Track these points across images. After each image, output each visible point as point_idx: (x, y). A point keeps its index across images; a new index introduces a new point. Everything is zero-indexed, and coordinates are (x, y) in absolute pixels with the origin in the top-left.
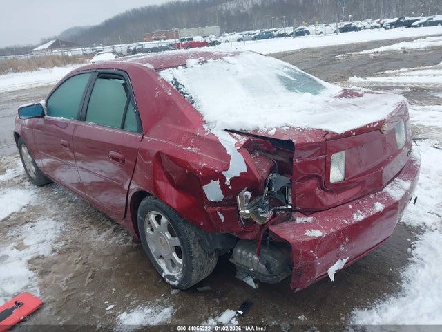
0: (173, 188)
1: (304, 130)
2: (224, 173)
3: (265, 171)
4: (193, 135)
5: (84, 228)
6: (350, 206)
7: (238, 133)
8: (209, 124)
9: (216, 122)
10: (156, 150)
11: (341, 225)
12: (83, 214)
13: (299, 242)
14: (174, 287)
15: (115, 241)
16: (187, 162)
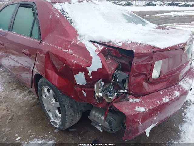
0: (56, 74)
1: (140, 45)
2: (87, 68)
3: (113, 69)
4: (70, 42)
5: (12, 90)
6: (161, 93)
7: (98, 43)
8: (80, 36)
9: (85, 35)
10: (47, 50)
11: (156, 105)
12: (14, 82)
13: (131, 115)
14: (56, 128)
15: (28, 98)
16: (65, 60)
